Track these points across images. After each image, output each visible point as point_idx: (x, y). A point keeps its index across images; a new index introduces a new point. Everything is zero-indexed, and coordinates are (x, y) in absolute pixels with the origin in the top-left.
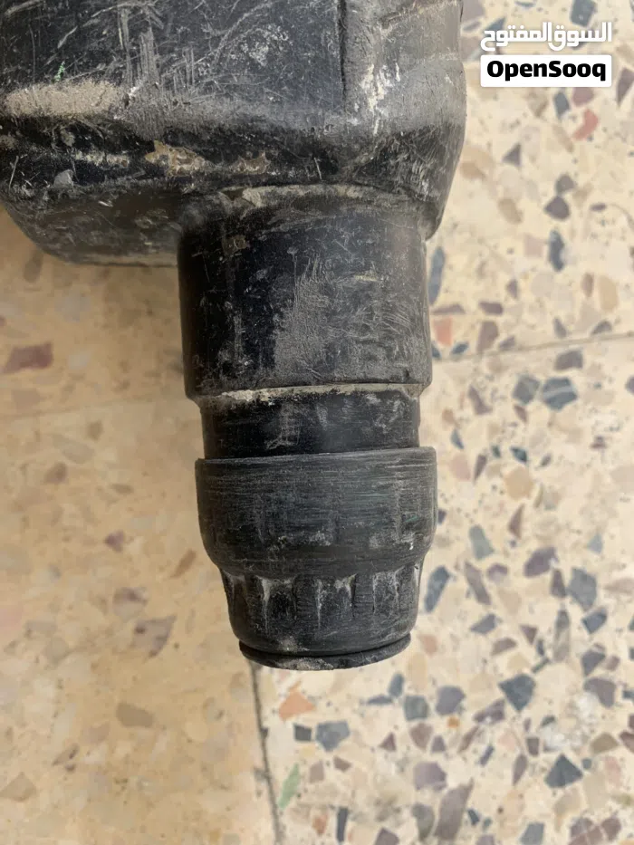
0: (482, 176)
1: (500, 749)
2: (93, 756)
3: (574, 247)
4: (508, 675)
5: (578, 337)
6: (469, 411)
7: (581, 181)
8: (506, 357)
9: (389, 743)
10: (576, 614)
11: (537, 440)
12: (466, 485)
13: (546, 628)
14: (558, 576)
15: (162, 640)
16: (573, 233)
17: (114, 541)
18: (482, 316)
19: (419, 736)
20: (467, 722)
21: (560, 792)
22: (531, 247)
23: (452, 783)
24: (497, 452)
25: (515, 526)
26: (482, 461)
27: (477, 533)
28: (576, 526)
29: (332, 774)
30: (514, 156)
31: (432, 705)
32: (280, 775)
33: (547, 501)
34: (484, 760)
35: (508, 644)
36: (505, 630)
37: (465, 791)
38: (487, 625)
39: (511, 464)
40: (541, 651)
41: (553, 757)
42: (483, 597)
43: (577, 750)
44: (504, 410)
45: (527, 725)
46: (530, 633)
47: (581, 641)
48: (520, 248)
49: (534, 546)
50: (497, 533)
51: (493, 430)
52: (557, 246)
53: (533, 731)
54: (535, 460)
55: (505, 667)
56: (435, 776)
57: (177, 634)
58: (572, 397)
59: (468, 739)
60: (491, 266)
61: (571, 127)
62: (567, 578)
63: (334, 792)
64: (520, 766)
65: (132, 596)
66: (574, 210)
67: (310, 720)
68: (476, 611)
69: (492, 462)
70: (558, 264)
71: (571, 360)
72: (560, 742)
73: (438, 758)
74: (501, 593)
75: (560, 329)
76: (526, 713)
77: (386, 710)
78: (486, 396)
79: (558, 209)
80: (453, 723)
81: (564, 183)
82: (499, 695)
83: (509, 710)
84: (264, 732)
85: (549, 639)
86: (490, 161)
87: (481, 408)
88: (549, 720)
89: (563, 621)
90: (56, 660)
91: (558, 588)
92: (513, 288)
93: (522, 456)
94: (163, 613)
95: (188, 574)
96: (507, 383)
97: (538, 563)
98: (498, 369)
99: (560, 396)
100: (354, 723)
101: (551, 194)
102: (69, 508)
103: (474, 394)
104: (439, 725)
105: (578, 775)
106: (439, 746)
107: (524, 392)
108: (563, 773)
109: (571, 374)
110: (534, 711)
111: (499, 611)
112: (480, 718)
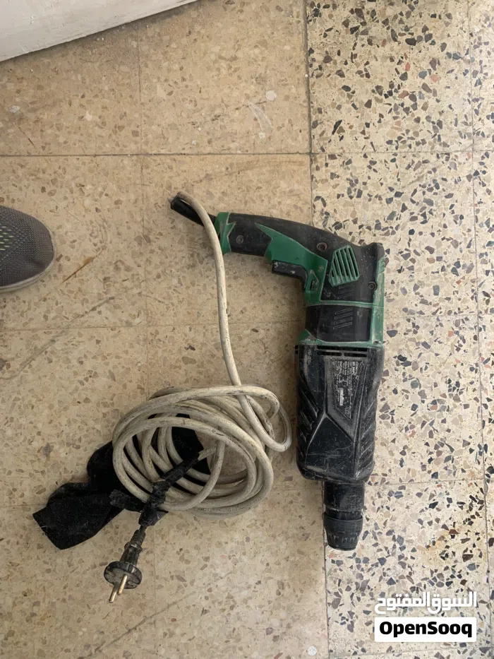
0: (385, 445)
1: (376, 573)
2: (292, 559)
3: (406, 462)
4: (380, 557)
5: (405, 483)
6: (377, 497)
7: (410, 447)
8: (387, 486)
9: (351, 567)
10: (398, 546)
11: (392, 505)
12: (375, 513)
13: (390, 548)
14: (394, 536)
15: (307, 537)
16: (406, 458)
17: (300, 516)
18: (382, 476)
19: (358, 567)
20: (369, 566)
21: (390, 586)
22: (395, 461)
23: (365, 579)
24: (382, 507)
25: (385, 524)
26: (379, 508)
27: (376, 524)
28: (400, 525)
29: (338, 571)
30: (394, 441)
31: (362, 560)
32: (328, 570)
33: (393, 519)
34: (373, 575)
35: (381, 550)
36: (380, 547)
37: (368, 581)
38: (376, 545)
39: (386, 510)
40: (388, 553)
41: (389, 578)
42: (376, 538)
43: (395, 577)
44: (385, 498)
45: (383, 569)
46: (386, 548)
47: (398, 552)
48: (393, 462)
49: (389, 529)
50: (381, 525)
51: (382, 502)
52: (402, 462)
53: (385, 571)
54: (391, 509)
55: (380, 555)
56: (361, 577)
57: (310, 537)
58: (402, 496)
59: (369, 570)
60: (385, 465)
61: (408, 434)
62: (396, 537)
63: (338, 575)
64: (381, 578)
65: (303, 528)
66: (407, 454)
67: (335, 559)
68: (374, 541)
69: (381, 509)
70: (402, 466)
71: (403, 488)
72: (391, 574)
73: (362, 573)
74: (380, 538)
75: (400, 480)
76: (383, 566)
77: (351, 560)
78: (381, 494)
79: (403, 453)
80: (366, 565)
81: (405, 447)
82: (378, 561)
83: (379, 565)
84: (325, 560)
85: (391, 551)
86: (387, 442)
87: (380, 497)
88: (389, 569)
89: (394, 547)
90: (287, 539)
91: (394, 539)
92: (390, 471)
93: (388, 508)
94: (308, 532)
95: (314, 525)
96: (386, 492)
97: (389, 533)
98: (385, 488)
99: (399, 495)
100: (344, 561)
101: (402, 449)
102: (293, 509)
103: (378, 493)
104: (363, 565)
105: (394, 583)
106: (362, 570)
107: (390, 494)
108: (391, 582)
109: (402, 491)
110: (385, 566)
111: (379, 542)
112: (372, 565)
